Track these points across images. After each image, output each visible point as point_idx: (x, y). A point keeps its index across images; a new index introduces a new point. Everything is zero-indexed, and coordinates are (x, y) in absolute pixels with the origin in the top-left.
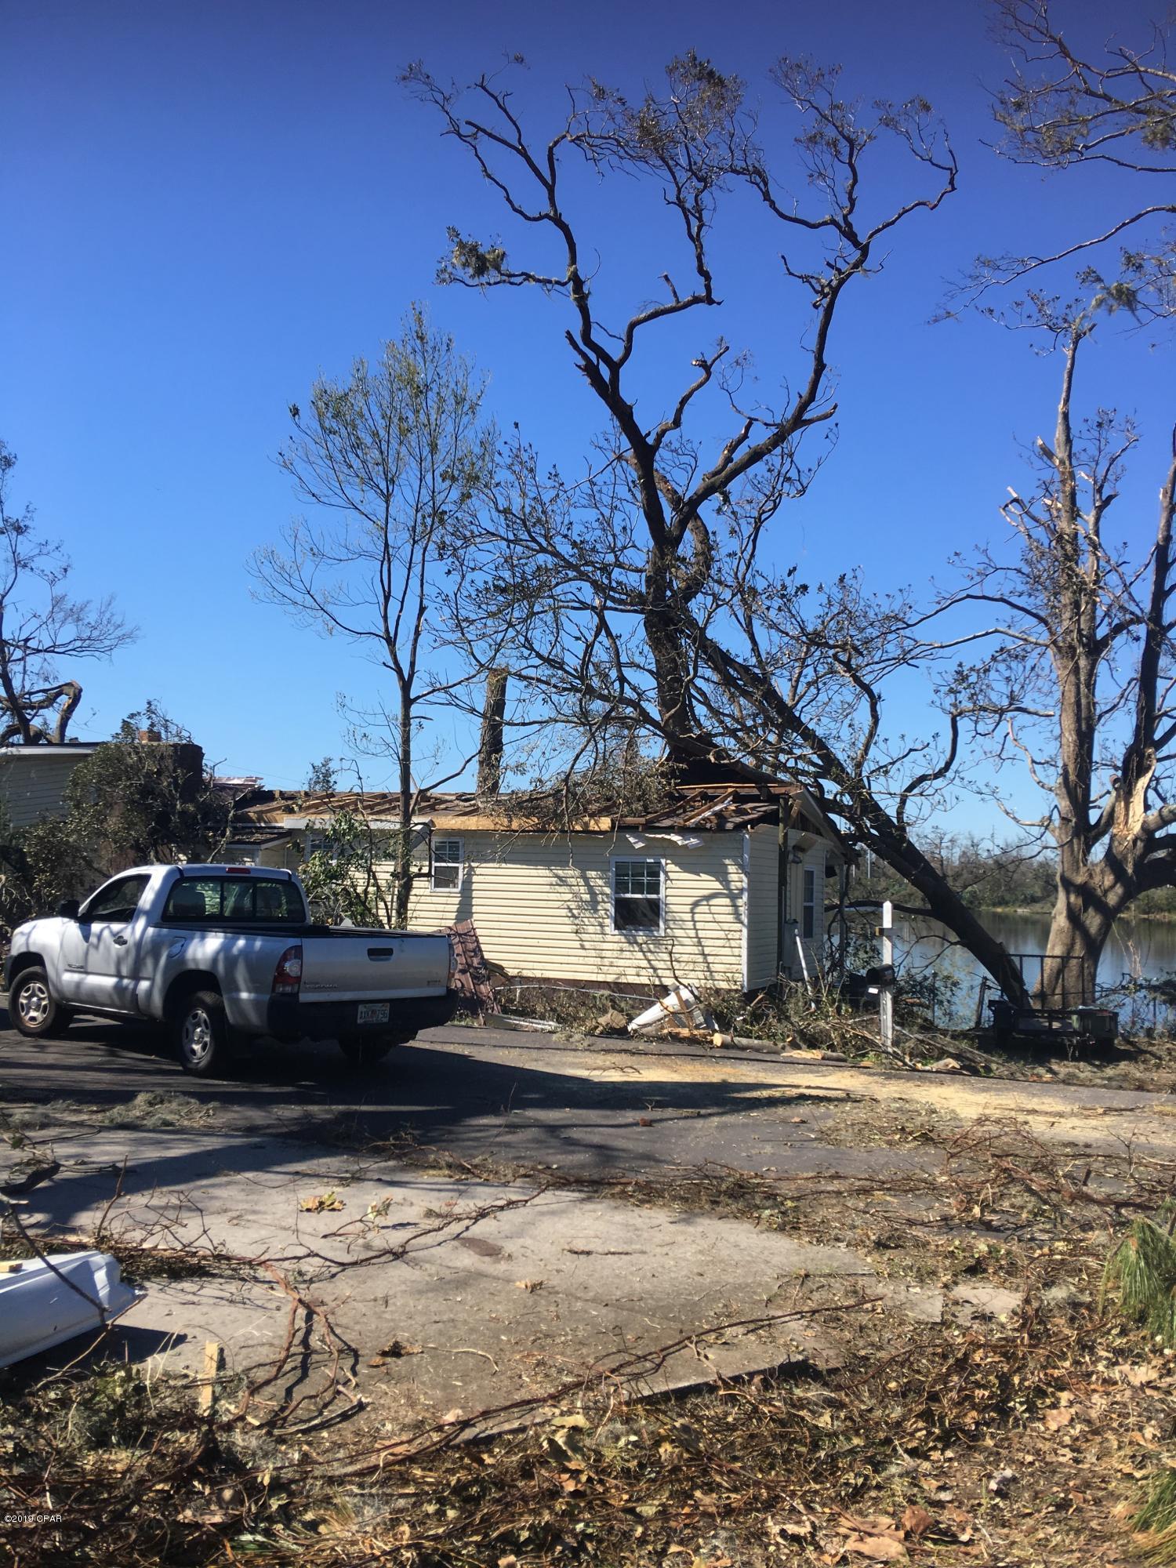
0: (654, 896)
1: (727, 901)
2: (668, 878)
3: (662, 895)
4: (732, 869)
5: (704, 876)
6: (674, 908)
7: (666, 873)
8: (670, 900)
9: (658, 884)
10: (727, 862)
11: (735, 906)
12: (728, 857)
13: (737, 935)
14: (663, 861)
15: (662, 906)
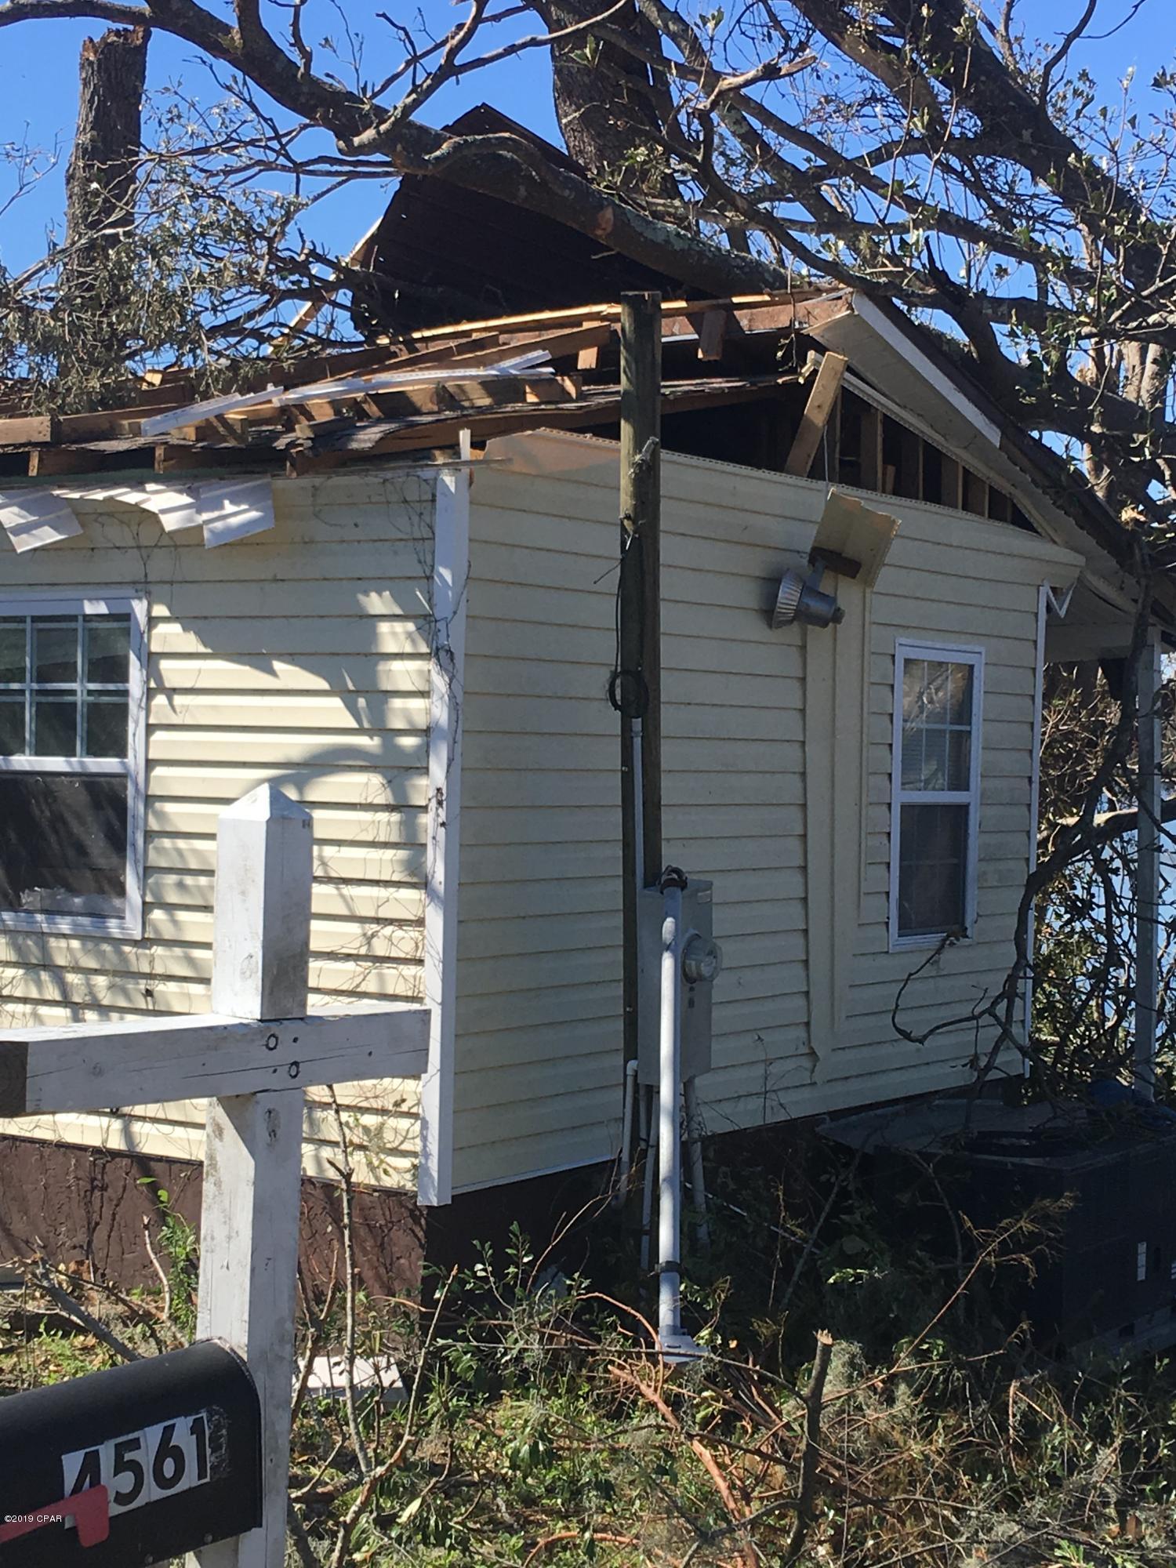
0: (108, 764)
1: (369, 786)
2: (156, 687)
3: (135, 759)
4: (394, 636)
5: (289, 674)
6: (179, 815)
7: (151, 660)
8: (165, 780)
9: (122, 711)
10: (377, 603)
11: (401, 806)
12: (379, 582)
13: (403, 942)
14: (139, 608)
15: (135, 805)
